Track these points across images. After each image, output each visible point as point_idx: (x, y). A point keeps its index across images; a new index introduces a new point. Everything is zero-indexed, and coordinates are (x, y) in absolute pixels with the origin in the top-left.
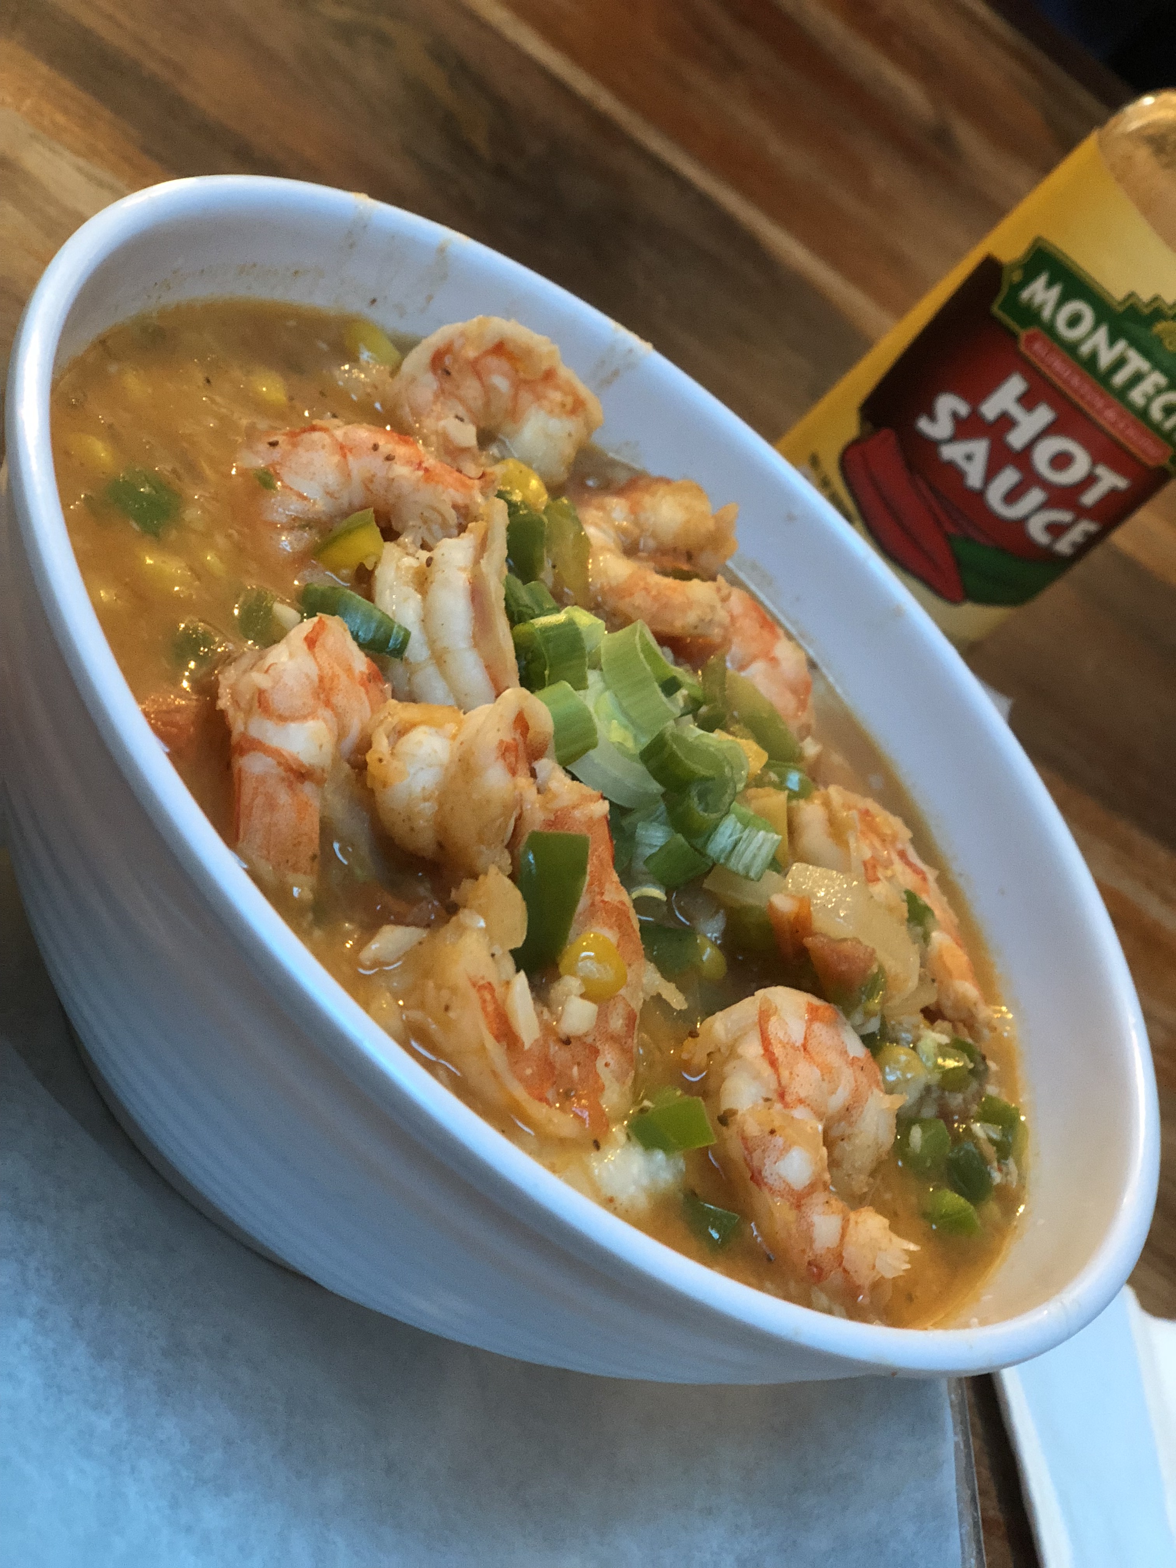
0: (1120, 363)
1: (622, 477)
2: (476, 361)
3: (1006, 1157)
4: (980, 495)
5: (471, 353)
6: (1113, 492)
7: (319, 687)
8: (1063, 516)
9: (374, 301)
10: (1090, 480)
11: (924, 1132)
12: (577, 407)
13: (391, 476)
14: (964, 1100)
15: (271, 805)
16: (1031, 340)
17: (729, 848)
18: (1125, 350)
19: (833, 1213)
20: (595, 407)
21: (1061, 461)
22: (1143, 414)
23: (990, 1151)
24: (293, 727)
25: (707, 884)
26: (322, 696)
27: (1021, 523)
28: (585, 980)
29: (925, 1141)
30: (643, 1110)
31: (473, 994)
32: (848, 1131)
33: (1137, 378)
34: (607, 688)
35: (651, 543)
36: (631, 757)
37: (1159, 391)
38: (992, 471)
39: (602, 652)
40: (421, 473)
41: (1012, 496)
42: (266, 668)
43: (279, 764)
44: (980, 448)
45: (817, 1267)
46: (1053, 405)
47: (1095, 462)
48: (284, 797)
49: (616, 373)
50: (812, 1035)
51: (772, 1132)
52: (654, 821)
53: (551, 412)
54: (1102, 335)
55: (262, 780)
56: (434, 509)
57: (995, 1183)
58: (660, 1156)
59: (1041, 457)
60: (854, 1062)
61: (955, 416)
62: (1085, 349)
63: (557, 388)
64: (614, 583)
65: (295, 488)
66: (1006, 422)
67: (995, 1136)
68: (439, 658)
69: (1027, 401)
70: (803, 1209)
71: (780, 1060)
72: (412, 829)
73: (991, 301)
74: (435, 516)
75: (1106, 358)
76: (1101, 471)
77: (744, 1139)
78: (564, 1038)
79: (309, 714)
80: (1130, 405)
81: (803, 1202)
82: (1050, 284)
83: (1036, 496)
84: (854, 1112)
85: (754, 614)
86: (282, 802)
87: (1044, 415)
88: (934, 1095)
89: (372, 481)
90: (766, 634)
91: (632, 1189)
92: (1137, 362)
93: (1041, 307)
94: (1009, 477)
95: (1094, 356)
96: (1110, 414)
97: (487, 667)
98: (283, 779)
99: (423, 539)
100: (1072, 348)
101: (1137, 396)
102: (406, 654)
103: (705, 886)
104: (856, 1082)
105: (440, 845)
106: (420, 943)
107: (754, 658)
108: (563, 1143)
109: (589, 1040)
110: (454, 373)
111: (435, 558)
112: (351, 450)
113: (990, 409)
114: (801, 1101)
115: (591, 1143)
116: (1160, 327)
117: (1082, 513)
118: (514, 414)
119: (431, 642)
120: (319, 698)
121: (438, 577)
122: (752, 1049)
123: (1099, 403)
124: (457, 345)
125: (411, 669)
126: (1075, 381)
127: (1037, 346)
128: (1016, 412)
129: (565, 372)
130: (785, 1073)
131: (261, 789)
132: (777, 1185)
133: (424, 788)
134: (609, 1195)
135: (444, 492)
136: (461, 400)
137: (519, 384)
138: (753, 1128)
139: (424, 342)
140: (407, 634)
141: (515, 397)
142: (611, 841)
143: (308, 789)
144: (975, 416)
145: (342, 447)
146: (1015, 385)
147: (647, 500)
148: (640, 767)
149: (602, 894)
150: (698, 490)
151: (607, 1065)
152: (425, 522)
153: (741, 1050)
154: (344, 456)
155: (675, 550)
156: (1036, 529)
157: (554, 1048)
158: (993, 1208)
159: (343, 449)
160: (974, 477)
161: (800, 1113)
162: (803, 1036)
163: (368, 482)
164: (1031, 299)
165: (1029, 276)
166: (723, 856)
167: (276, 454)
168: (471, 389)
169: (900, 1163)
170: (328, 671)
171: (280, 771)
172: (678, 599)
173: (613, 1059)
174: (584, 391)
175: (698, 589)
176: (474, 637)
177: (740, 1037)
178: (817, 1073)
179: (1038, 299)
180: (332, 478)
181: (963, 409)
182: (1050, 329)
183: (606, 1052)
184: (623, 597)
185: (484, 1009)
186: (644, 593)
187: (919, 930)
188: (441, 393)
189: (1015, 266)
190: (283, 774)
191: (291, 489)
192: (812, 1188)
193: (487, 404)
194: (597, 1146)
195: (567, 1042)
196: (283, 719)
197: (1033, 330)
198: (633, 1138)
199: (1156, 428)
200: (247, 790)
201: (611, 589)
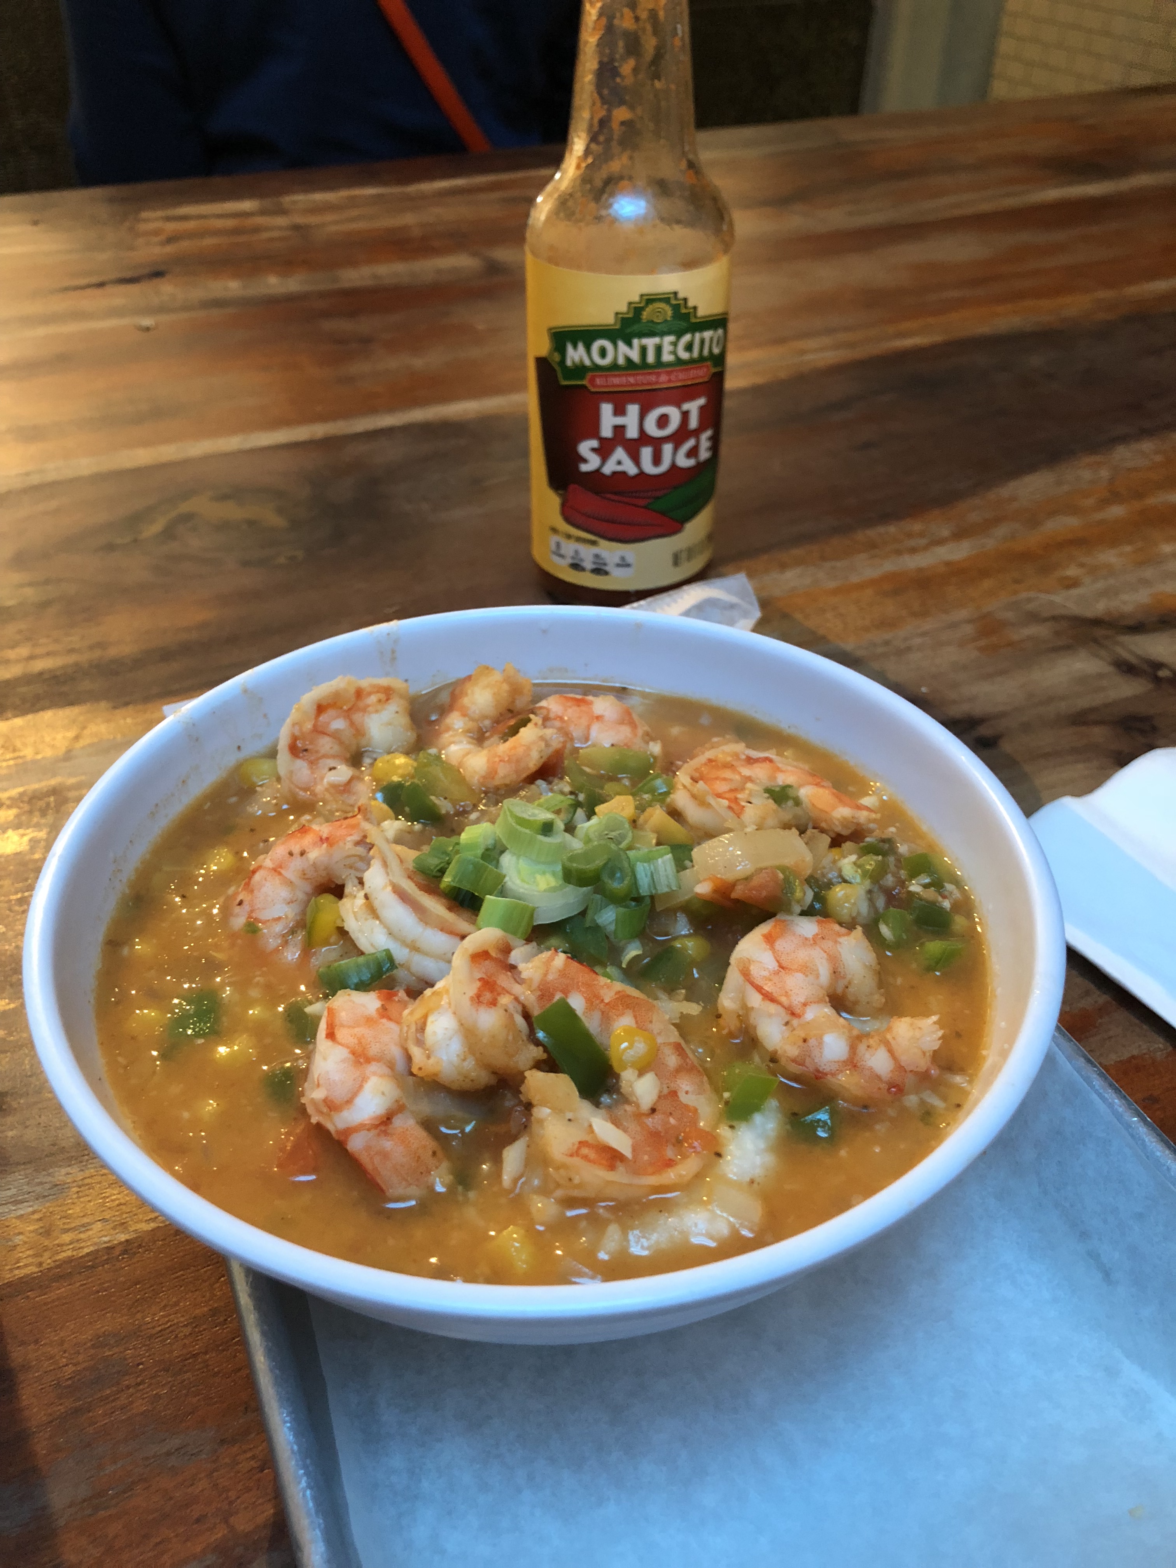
0: (644, 350)
1: (444, 697)
2: (315, 726)
3: (943, 887)
4: (642, 474)
5: (309, 726)
6: (702, 409)
7: (356, 1057)
8: (690, 443)
9: (239, 748)
10: (685, 415)
11: (887, 925)
12: (388, 693)
13: (311, 863)
14: (893, 876)
15: (385, 1155)
16: (592, 380)
17: (651, 881)
18: (640, 342)
19: (876, 1050)
20: (396, 683)
21: (663, 421)
22: (679, 361)
23: (931, 894)
24: (359, 1101)
25: (659, 908)
26: (362, 1060)
27: (674, 466)
28: (633, 1065)
29: (893, 929)
30: (727, 1103)
31: (576, 1161)
32: (845, 982)
33: (659, 349)
34: (518, 859)
35: (487, 723)
36: (560, 888)
37: (675, 344)
38: (636, 458)
39: (501, 836)
40: (325, 845)
41: (657, 460)
42: (316, 1083)
43: (368, 1130)
44: (620, 453)
45: (894, 1087)
46: (633, 402)
47: (678, 406)
48: (387, 1144)
49: (393, 652)
50: (780, 954)
51: (805, 1041)
52: (601, 909)
53: (377, 711)
54: (622, 346)
55: (368, 1148)
56: (349, 857)
57: (948, 910)
58: (758, 1118)
59: (652, 429)
60: (815, 941)
61: (594, 450)
62: (621, 361)
63: (370, 694)
64: (483, 773)
65: (270, 918)
66: (619, 430)
67: (927, 880)
68: (414, 948)
69: (619, 411)
70: (858, 1064)
71: (774, 991)
72: (472, 1081)
73: (557, 381)
74: (353, 859)
75: (635, 355)
76: (686, 406)
77: (794, 1061)
78: (650, 1111)
79: (362, 1081)
80: (669, 364)
81: (855, 1062)
82: (575, 347)
83: (668, 448)
84: (839, 970)
85: (569, 704)
86: (389, 1149)
87: (633, 410)
88: (876, 890)
89: (304, 874)
90: (584, 708)
91: (758, 1160)
92: (651, 342)
93: (581, 361)
94: (646, 453)
95: (628, 360)
96: (663, 378)
97: (442, 930)
98: (379, 1135)
99: (357, 877)
100: (614, 366)
101: (667, 357)
102: (397, 962)
103: (658, 910)
104: (826, 952)
105: (494, 1073)
106: (528, 1146)
107: (588, 728)
108: (699, 1176)
109: (666, 1091)
110: (309, 747)
111: (368, 893)
112: (281, 867)
113: (606, 431)
114: (805, 1005)
115: (714, 1157)
116: (645, 315)
117: (696, 433)
118: (359, 732)
119: (404, 943)
120: (361, 1064)
121: (376, 904)
122: (755, 1000)
123: (653, 378)
124: (297, 733)
125: (406, 966)
126: (632, 380)
127: (598, 381)
128: (619, 421)
129: (365, 683)
130: (783, 999)
131: (372, 1153)
132: (834, 1067)
133: (458, 1055)
134: (748, 1179)
135: (345, 844)
136: (325, 756)
137: (348, 714)
138: (792, 1051)
139: (279, 748)
140: (388, 951)
141: (352, 724)
142: (584, 965)
143: (398, 1122)
144: (602, 440)
145: (275, 870)
146: (607, 409)
147: (466, 701)
148: (570, 888)
149: (602, 1000)
150: (487, 670)
151: (687, 1093)
152: (351, 867)
153: (750, 1005)
154: (280, 874)
155: (501, 714)
156: (684, 462)
157: (649, 1121)
158: (959, 922)
159: (276, 870)
160: (631, 469)
161: (810, 1014)
162: (775, 962)
163: (303, 875)
164: (573, 362)
165: (563, 352)
166: (652, 889)
167: (246, 907)
168: (326, 744)
169: (889, 954)
170: (352, 1041)
171: (374, 1132)
172: (520, 750)
173: (687, 1085)
174: (384, 681)
175: (527, 734)
176: (421, 920)
177: (743, 996)
178: (800, 976)
179: (577, 359)
180: (284, 893)
181: (594, 443)
182: (597, 367)
183: (681, 1085)
184: (493, 778)
185: (590, 1161)
186: (502, 763)
187: (790, 803)
188: (313, 764)
189: (551, 353)
190: (377, 1131)
191: (269, 920)
192: (853, 1048)
193: (341, 743)
194: (719, 1155)
195: (653, 1110)
196: (349, 1102)
197: (589, 375)
198: (734, 1123)
199: (692, 361)
200: (364, 1159)
201: (484, 777)
